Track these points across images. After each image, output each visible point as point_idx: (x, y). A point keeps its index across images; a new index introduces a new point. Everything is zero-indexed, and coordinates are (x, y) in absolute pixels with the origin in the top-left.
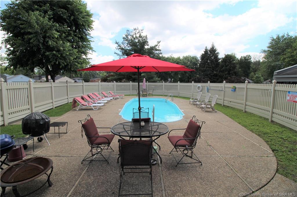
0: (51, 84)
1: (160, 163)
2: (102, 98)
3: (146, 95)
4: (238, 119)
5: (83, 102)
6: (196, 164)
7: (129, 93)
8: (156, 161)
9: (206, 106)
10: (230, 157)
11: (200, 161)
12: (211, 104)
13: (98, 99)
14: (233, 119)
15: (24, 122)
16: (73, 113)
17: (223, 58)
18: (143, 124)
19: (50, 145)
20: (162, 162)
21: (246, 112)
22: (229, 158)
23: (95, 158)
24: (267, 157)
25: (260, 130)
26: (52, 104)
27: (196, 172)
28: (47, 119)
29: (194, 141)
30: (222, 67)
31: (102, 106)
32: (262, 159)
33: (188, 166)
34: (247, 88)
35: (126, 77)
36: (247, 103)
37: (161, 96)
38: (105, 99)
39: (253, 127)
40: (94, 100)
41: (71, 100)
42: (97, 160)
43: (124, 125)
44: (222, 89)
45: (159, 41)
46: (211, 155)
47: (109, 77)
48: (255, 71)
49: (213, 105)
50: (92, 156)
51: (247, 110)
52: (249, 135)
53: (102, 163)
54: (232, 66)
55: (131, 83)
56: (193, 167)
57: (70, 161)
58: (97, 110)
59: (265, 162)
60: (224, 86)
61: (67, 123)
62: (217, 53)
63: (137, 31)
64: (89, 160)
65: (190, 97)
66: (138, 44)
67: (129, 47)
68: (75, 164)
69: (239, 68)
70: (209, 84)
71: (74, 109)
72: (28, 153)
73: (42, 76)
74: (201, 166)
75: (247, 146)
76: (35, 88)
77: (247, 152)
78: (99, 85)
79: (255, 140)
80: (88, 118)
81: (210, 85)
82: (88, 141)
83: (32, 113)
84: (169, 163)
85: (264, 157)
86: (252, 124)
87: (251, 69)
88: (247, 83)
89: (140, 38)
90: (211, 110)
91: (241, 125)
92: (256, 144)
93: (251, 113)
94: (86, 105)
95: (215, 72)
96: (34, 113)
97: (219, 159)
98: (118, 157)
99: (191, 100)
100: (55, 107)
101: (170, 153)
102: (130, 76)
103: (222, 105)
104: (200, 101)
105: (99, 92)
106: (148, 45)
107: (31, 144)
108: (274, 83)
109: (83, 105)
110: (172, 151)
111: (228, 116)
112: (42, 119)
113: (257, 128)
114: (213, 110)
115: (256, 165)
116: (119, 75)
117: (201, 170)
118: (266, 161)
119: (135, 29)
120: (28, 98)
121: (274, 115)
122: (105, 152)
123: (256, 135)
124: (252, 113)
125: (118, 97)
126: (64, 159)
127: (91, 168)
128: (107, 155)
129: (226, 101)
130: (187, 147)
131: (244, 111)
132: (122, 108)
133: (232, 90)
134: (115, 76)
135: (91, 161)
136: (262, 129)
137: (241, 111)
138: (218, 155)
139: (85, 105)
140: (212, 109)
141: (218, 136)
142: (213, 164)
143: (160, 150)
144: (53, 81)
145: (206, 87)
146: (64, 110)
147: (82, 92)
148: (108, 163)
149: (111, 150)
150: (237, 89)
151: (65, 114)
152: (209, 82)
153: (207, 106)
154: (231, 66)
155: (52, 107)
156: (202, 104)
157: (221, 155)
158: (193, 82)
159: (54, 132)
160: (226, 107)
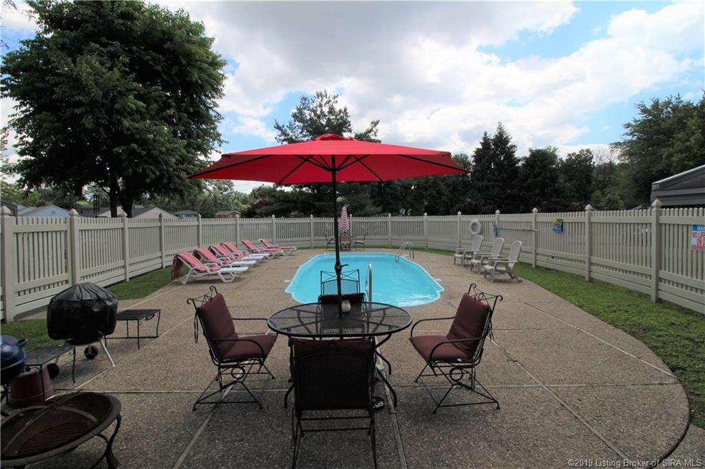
0: (123, 221)
1: (392, 406)
2: (245, 255)
3: (350, 247)
4: (575, 296)
5: (198, 264)
6: (483, 407)
7: (307, 244)
8: (382, 400)
9: (496, 267)
10: (568, 388)
11: (493, 399)
12: (507, 264)
13: (234, 257)
14: (564, 297)
15: (54, 307)
16: (174, 291)
17: (525, 158)
18: (346, 306)
19: (114, 365)
20: (398, 404)
21: (591, 280)
22: (565, 389)
23: (227, 396)
24: (660, 384)
25: (633, 321)
26: (122, 271)
27: (487, 426)
28: (110, 301)
29: (477, 345)
30: (527, 177)
31: (244, 272)
32: (650, 390)
33: (464, 413)
34: (591, 223)
35: (299, 205)
36: (593, 258)
37: (384, 247)
38: (251, 257)
39: (616, 315)
40: (225, 258)
41: (169, 261)
42: (232, 400)
43: (299, 311)
44: (531, 227)
45: (376, 121)
46: (519, 384)
47: (259, 208)
48: (603, 186)
49: (511, 265)
50: (220, 391)
51: (594, 275)
52: (608, 334)
53: (245, 408)
54: (548, 175)
55: (312, 219)
56: (476, 414)
57: (163, 404)
58: (232, 282)
59: (658, 397)
60: (535, 219)
61: (160, 310)
62: (512, 147)
63: (325, 100)
64: (213, 401)
65: (454, 250)
66: (327, 128)
67: (305, 136)
68: (176, 411)
69: (566, 181)
70: (498, 217)
71: (176, 280)
72: (61, 385)
73: (101, 208)
74: (498, 411)
75: (606, 361)
76: (84, 232)
77: (608, 375)
78: (236, 224)
79: (626, 345)
80: (210, 293)
81: (501, 219)
82: (210, 351)
83: (74, 286)
84: (416, 405)
85: (652, 384)
86: (612, 309)
87: (593, 183)
88: (589, 210)
89: (332, 115)
90: (507, 276)
91: (586, 311)
92: (628, 356)
93: (604, 283)
94: (206, 271)
95: (509, 191)
96: (78, 285)
97: (540, 393)
98: (284, 394)
99: (456, 255)
100: (130, 279)
101: (416, 381)
102: (309, 204)
103: (534, 266)
104: (481, 257)
105: (236, 241)
106: (350, 131)
107: (68, 365)
108: (657, 206)
109: (197, 270)
110: (420, 375)
111: (549, 290)
112: (97, 300)
113: (626, 316)
114: (513, 278)
115: (636, 406)
116: (284, 201)
117: (498, 422)
118: (660, 394)
119: (319, 95)
120: (65, 258)
121: (662, 285)
122: (253, 381)
123: (625, 334)
124: (608, 284)
125: (282, 251)
126: (149, 400)
127: (217, 422)
128: (259, 389)
129: (542, 255)
130: (459, 362)
131: (587, 279)
132: (293, 277)
133: (554, 230)
134: (275, 205)
135: (217, 403)
136: (636, 319)
137: (579, 278)
138: (536, 383)
139: (204, 269)
140: (510, 274)
141: (533, 336)
142: (528, 406)
143: (390, 373)
144: (126, 215)
145: (491, 224)
146: (152, 283)
147: (196, 243)
148: (261, 408)
149: (267, 375)
150: (566, 227)
151: (153, 294)
152: (498, 211)
153: (498, 268)
154: (545, 175)
155: (122, 278)
156: (486, 264)
157: (544, 383)
158: (459, 213)
159: (126, 336)
160: (542, 271)
